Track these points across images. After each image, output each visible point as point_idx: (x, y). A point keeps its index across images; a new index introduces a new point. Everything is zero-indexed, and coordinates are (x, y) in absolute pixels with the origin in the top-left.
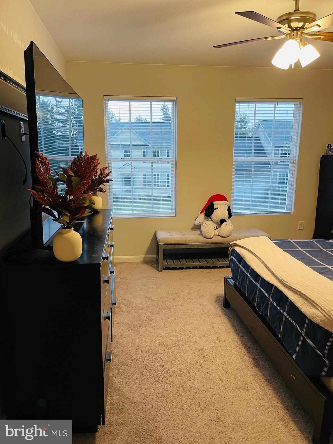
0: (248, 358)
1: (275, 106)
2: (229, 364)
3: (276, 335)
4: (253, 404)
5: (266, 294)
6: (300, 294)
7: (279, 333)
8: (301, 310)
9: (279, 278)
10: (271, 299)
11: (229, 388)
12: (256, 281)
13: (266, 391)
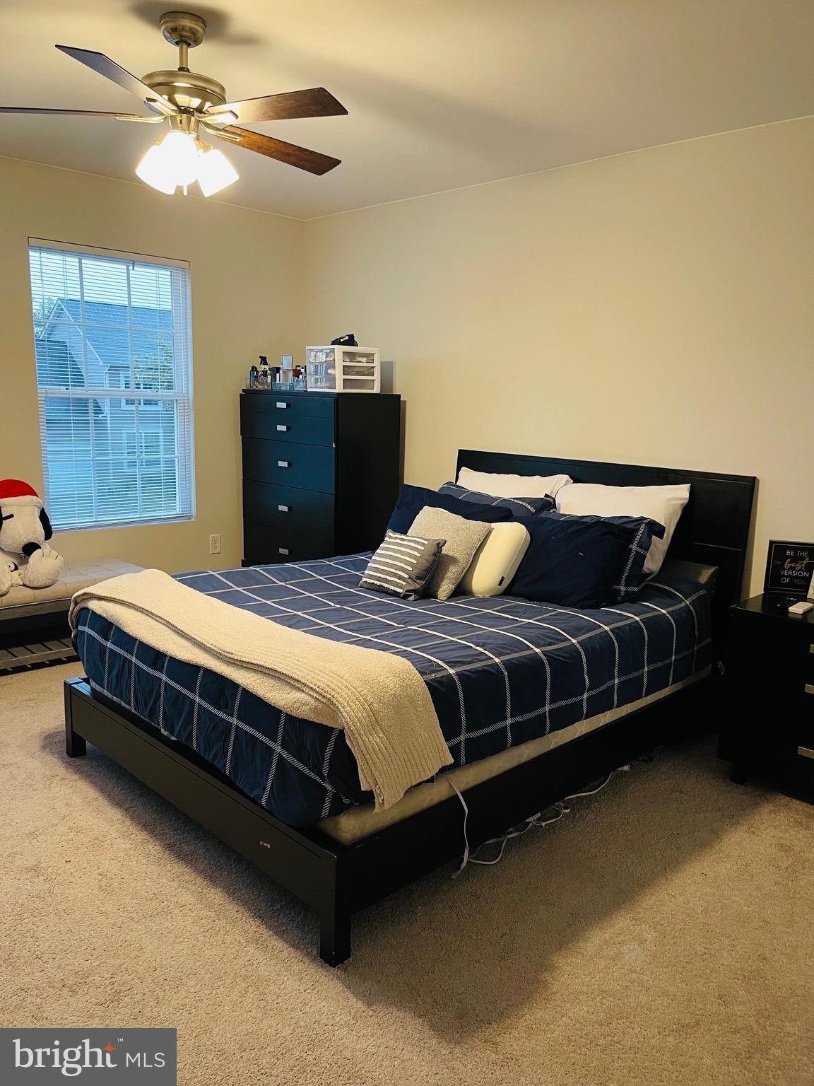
0: (155, 848)
1: (128, 269)
2: (115, 875)
3: (218, 774)
4: (188, 934)
5: (185, 692)
6: (262, 670)
7: (225, 765)
8: (270, 702)
9: (212, 647)
10: (197, 699)
11: (126, 924)
12: (156, 669)
13: (210, 899)
